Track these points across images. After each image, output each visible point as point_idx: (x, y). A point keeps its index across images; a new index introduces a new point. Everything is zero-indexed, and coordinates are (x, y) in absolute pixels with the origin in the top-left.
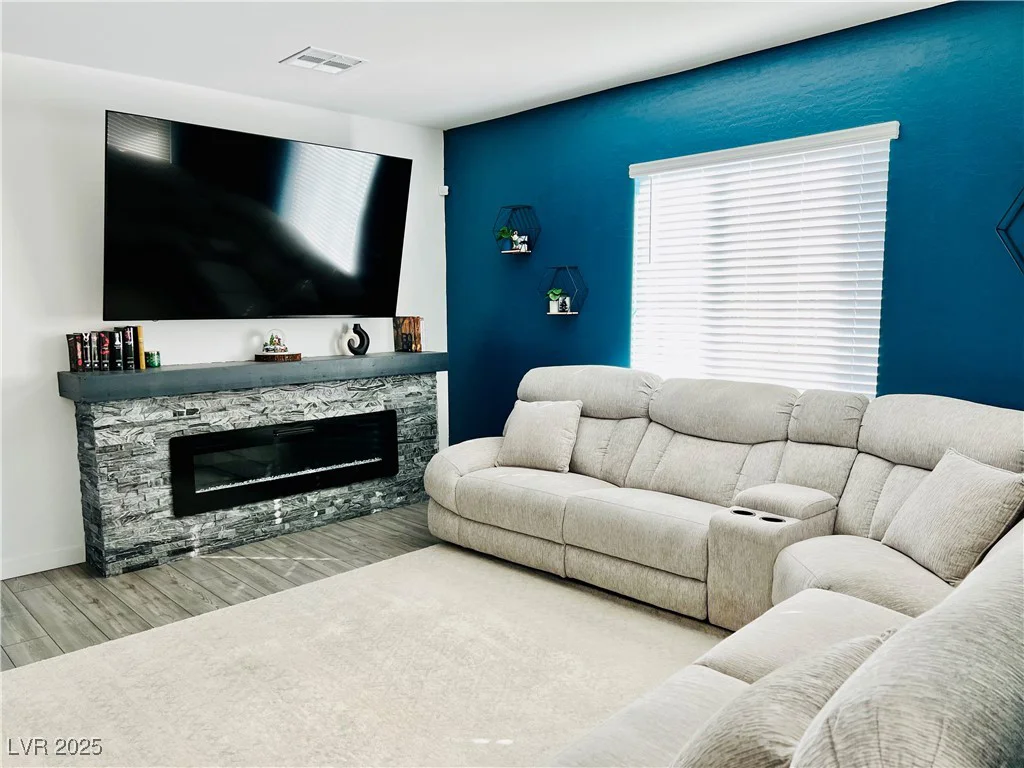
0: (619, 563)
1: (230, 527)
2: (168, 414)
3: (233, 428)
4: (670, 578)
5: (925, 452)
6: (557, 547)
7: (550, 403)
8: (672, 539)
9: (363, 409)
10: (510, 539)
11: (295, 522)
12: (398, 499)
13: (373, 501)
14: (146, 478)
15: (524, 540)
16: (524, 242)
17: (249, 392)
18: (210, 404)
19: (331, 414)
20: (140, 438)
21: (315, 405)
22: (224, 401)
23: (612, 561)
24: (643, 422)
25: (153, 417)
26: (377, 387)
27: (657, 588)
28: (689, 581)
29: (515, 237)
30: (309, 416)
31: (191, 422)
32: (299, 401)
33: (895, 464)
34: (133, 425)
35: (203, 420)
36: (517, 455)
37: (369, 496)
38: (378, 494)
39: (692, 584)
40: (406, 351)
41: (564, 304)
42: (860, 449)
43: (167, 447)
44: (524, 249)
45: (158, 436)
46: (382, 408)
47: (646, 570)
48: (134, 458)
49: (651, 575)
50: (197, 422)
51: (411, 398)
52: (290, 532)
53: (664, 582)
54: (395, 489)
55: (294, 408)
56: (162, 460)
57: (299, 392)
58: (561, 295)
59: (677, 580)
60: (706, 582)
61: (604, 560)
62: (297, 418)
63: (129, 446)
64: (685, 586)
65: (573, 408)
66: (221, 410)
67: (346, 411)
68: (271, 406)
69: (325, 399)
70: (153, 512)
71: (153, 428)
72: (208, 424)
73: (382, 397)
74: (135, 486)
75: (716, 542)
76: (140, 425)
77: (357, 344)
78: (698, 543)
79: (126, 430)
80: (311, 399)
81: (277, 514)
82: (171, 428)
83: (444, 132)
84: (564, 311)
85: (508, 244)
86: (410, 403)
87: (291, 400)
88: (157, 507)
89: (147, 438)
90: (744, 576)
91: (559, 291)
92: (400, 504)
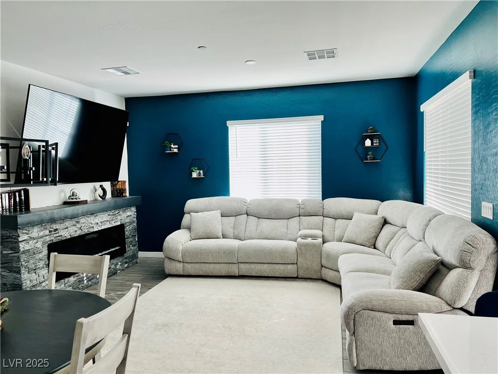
0: (262, 265)
1: (70, 286)
2: (47, 232)
3: (70, 237)
4: (284, 265)
5: (346, 214)
6: (235, 264)
7: (208, 213)
8: (284, 252)
9: (114, 224)
10: (212, 266)
11: (92, 280)
12: (126, 265)
13: (118, 267)
14: (39, 265)
15: (219, 265)
16: (176, 148)
17: (76, 219)
18: (63, 226)
19: (103, 227)
20: (37, 245)
21: (97, 224)
22: (67, 224)
23: (259, 264)
24: (246, 215)
25: (41, 234)
26: (118, 213)
27: (280, 270)
28: (291, 265)
29: (172, 146)
30: (96, 229)
31: (56, 235)
32: (93, 222)
33: (336, 219)
34: (34, 239)
35: (60, 234)
36: (201, 234)
37: (117, 264)
38: (119, 263)
39: (292, 265)
40: (120, 196)
41: (200, 173)
42: (324, 216)
43: (47, 248)
44: (176, 150)
45: (44, 243)
46: (120, 223)
47: (274, 265)
48: (34, 256)
49: (276, 265)
50: (57, 235)
51: (128, 218)
52: (91, 286)
53: (282, 267)
54: (124, 261)
55: (91, 226)
56: (45, 255)
57: (92, 218)
58: (198, 169)
59: (286, 265)
60: (297, 264)
61: (256, 264)
62: (92, 230)
63: (33, 250)
64: (290, 266)
65: (218, 213)
66: (66, 229)
67: (108, 226)
68: (83, 225)
69: (101, 220)
70: (42, 282)
71: (42, 240)
72: (61, 236)
73: (119, 218)
74: (35, 270)
75: (301, 249)
76: (37, 238)
77: (102, 195)
78: (294, 251)
79: (31, 242)
80: (96, 221)
81: (85, 278)
82: (48, 239)
83: (125, 98)
84: (200, 176)
85: (169, 149)
86: (128, 220)
87: (90, 222)
88: (43, 279)
89: (39, 245)
90: (312, 258)
91: (196, 168)
92: (126, 267)
